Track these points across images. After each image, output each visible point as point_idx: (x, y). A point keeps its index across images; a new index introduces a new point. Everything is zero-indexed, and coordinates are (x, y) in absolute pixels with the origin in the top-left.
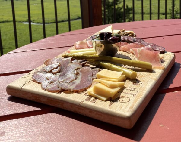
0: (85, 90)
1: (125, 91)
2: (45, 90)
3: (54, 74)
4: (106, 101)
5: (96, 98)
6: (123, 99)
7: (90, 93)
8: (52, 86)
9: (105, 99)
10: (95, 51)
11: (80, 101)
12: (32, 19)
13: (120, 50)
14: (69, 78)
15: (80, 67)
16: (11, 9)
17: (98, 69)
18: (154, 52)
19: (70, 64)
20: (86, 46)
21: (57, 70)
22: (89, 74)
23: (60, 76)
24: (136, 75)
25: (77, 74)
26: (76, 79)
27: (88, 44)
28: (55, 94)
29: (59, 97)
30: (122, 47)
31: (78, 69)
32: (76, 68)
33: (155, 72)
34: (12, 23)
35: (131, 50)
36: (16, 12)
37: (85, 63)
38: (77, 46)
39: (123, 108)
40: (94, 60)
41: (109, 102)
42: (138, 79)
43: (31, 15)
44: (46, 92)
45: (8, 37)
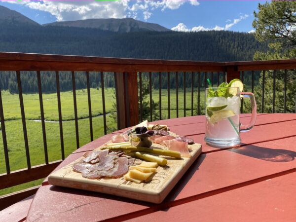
0: (122, 176)
1: (156, 175)
2: (86, 177)
3: (93, 164)
4: (140, 183)
5: (132, 181)
6: (155, 181)
7: (126, 178)
8: (92, 174)
9: (139, 181)
10: (130, 144)
11: (118, 185)
12: (45, 116)
13: (154, 143)
14: (108, 167)
15: (117, 157)
16: (19, 105)
17: (134, 159)
18: (183, 143)
19: (107, 155)
20: (122, 139)
21: (96, 161)
22: (126, 163)
23: (99, 165)
24: (166, 162)
25: (115, 163)
26: (114, 167)
27: (124, 137)
28: (95, 181)
29: (99, 183)
30: (156, 139)
31: (115, 159)
32: (114, 158)
33: (183, 160)
34: (21, 121)
35: (164, 141)
36: (25, 108)
37: (122, 154)
38: (114, 140)
39: (154, 187)
40: (130, 151)
41: (142, 184)
42: (168, 165)
43: (44, 112)
44: (87, 179)
45: (15, 138)
